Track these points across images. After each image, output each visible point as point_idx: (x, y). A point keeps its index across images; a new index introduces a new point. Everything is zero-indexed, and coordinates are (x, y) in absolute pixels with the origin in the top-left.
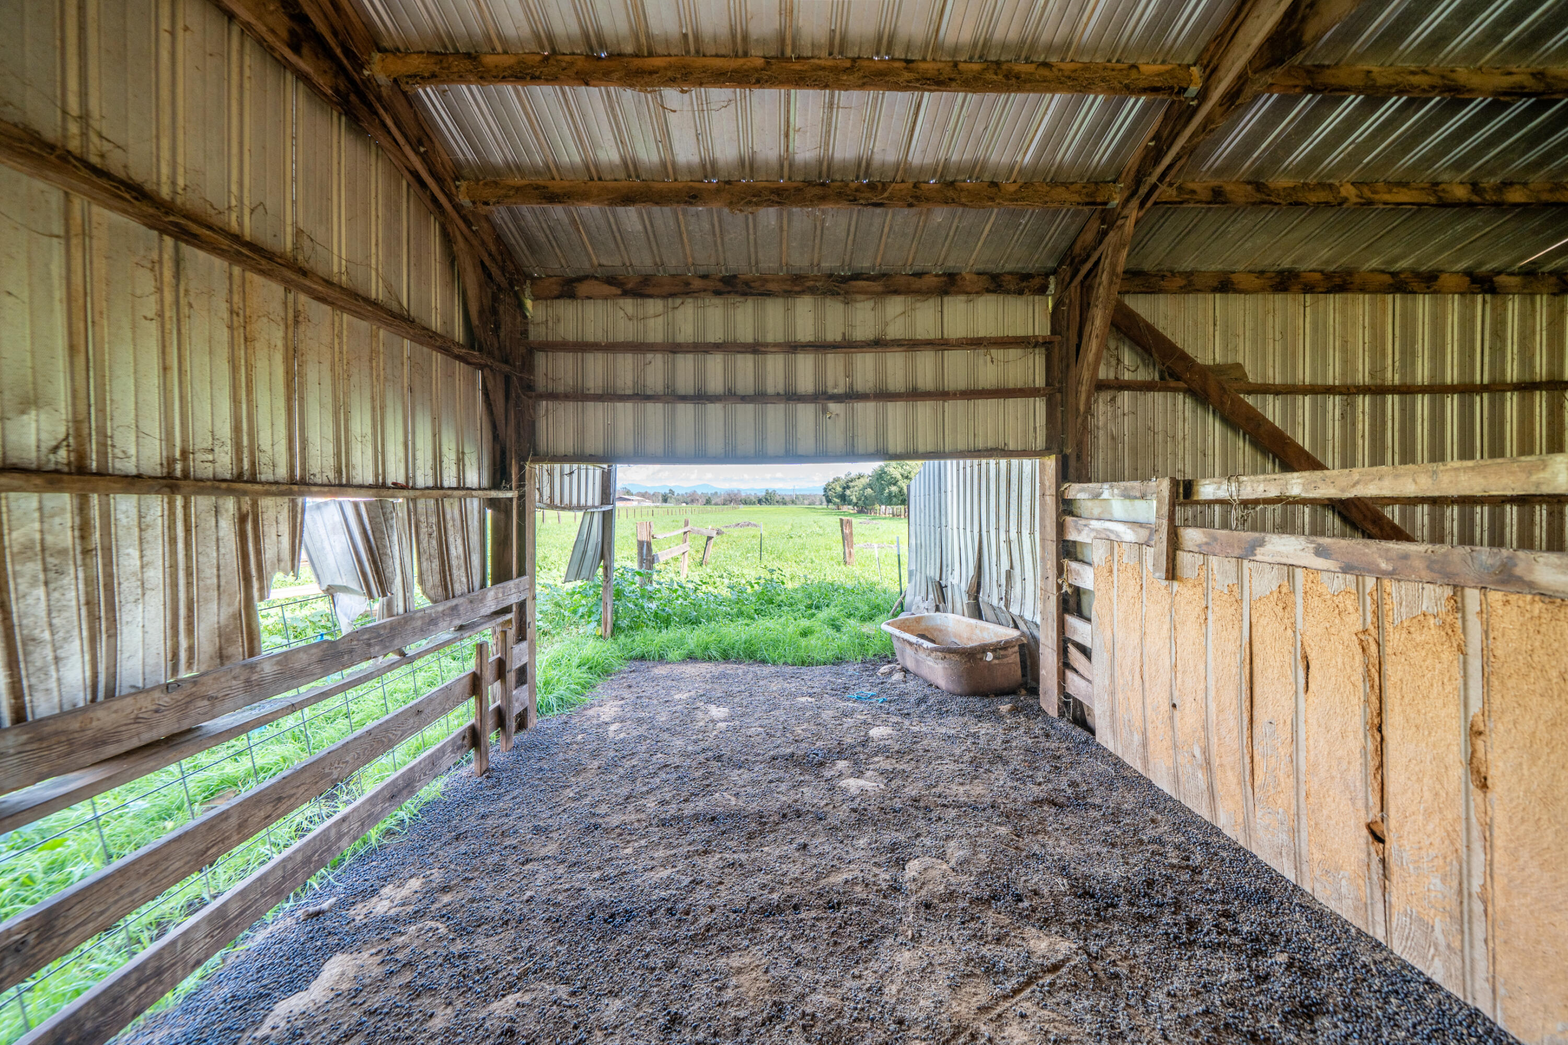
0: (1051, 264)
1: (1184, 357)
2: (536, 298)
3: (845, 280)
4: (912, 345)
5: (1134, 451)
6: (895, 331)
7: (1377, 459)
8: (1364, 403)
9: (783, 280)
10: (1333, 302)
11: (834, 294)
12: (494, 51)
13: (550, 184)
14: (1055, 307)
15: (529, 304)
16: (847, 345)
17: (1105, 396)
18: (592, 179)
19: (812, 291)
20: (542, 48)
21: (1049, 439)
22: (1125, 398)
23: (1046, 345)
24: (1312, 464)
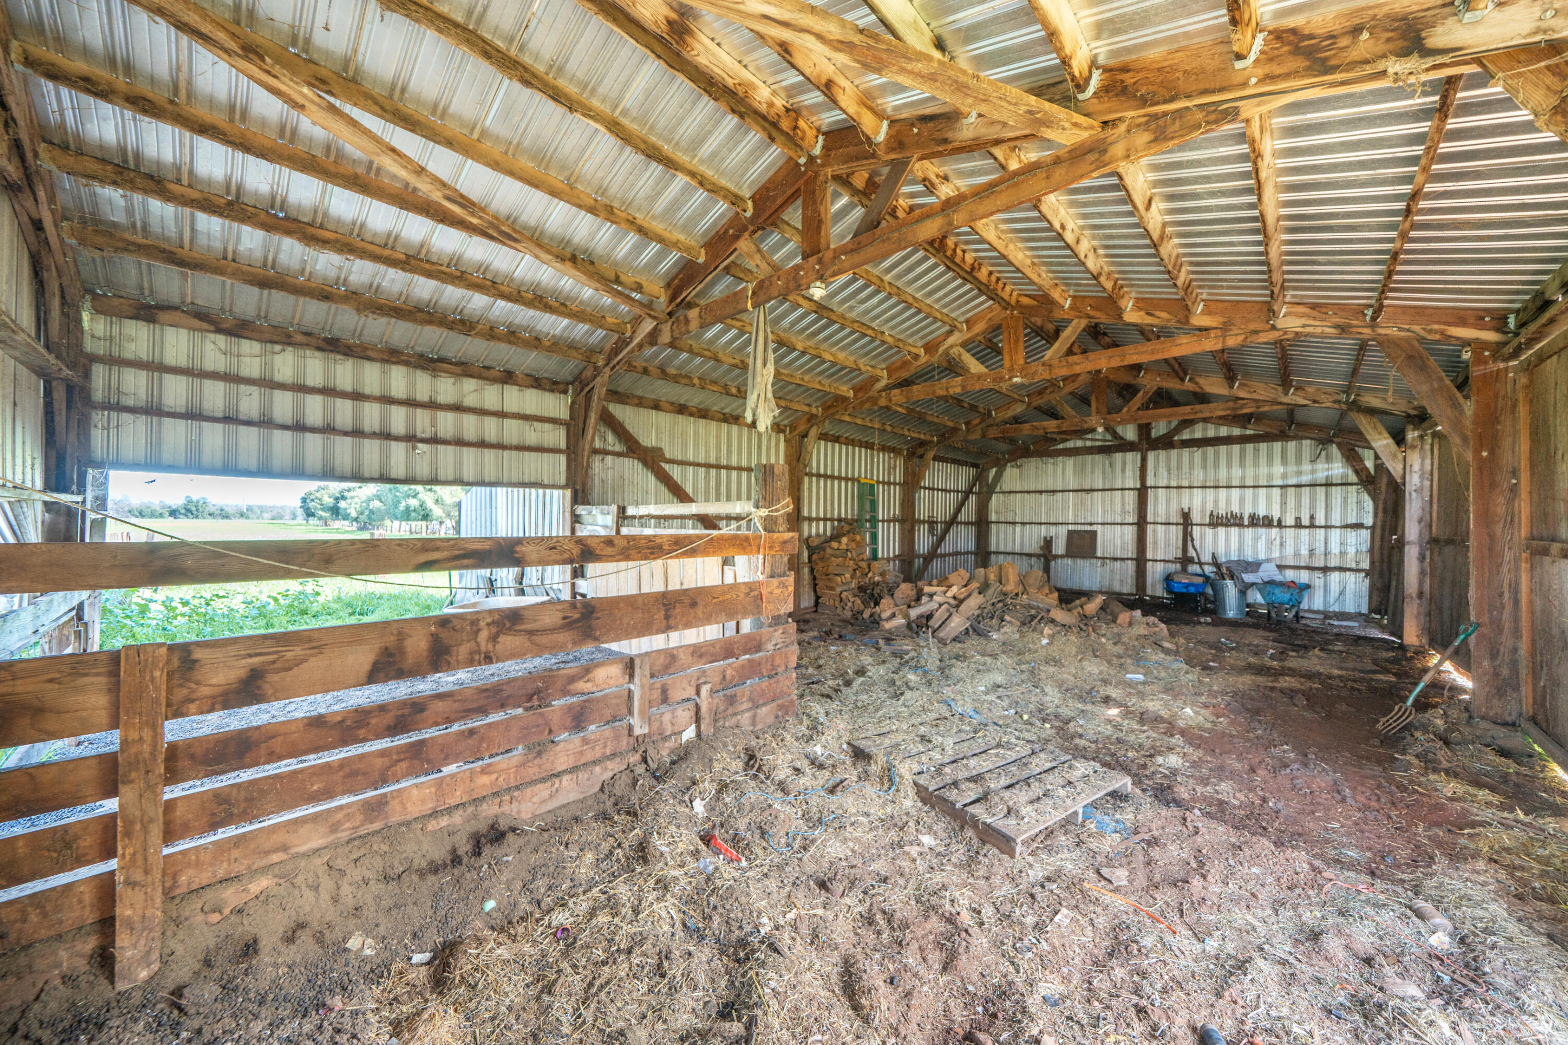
0: (570, 379)
1: (637, 442)
2: (99, 310)
3: (432, 360)
4: (481, 412)
5: (613, 489)
6: (470, 401)
7: (718, 499)
8: (713, 472)
9: (381, 351)
10: (702, 422)
11: (423, 368)
12: (179, 181)
13: (178, 250)
14: (573, 403)
15: (86, 316)
16: (432, 405)
17: (598, 458)
18: (225, 258)
19: (407, 364)
20: (228, 193)
21: (568, 479)
22: (609, 458)
23: (567, 424)
24: (691, 500)
